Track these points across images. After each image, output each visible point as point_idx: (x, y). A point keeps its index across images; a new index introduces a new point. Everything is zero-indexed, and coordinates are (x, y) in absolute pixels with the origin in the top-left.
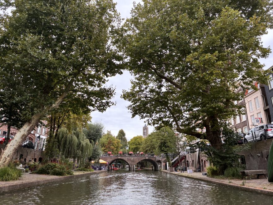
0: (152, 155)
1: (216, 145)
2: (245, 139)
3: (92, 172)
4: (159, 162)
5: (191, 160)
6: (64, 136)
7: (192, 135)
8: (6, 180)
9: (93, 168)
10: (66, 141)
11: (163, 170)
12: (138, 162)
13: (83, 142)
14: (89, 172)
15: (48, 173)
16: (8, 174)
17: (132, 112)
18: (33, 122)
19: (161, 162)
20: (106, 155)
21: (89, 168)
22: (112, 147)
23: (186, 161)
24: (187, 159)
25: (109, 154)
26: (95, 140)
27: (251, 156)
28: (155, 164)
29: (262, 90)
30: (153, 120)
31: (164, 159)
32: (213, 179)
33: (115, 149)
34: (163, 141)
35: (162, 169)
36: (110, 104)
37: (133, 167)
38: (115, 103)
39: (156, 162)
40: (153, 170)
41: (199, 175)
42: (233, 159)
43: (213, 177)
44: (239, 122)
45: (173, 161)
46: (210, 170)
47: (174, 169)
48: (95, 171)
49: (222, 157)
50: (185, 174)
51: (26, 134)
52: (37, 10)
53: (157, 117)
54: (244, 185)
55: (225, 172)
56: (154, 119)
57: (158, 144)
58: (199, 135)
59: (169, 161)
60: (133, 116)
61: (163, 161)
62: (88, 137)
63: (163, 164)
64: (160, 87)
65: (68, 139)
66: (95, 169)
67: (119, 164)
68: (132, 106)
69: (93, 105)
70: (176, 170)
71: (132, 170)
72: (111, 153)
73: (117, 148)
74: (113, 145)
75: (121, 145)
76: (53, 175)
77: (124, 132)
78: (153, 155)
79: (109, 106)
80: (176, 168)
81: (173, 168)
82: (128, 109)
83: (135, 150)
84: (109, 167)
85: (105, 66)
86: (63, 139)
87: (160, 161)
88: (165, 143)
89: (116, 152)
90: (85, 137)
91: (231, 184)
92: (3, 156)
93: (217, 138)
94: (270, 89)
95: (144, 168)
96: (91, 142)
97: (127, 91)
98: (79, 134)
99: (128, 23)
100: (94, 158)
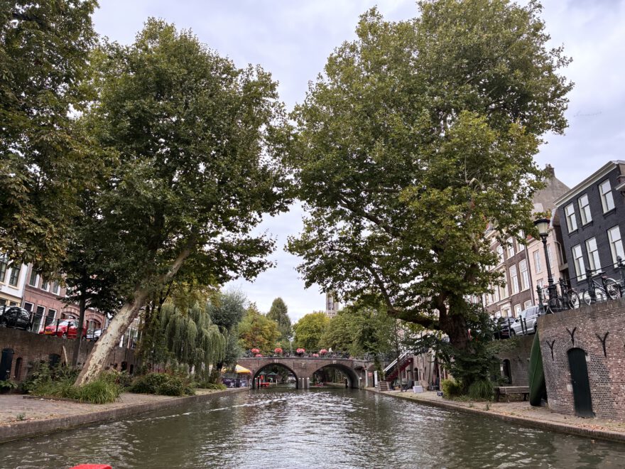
0: (344, 356)
1: (458, 340)
2: (512, 330)
3: (223, 391)
4: (361, 369)
5: (422, 368)
6: (171, 320)
7: (415, 321)
8: (101, 403)
9: (224, 383)
10: (173, 329)
11: (368, 387)
12: (315, 369)
13: (206, 331)
14: (219, 391)
15: (152, 392)
16: (104, 392)
17: (304, 279)
18: (136, 302)
19: (364, 371)
20: (248, 357)
21: (217, 383)
22: (260, 337)
23: (414, 368)
24: (416, 365)
25: (255, 354)
26: (228, 326)
27: (520, 360)
28: (352, 375)
29: (556, 232)
30: (344, 293)
31: (370, 364)
32: (450, 402)
33: (266, 342)
34: (366, 327)
35: (367, 385)
36: (265, 266)
37: (306, 380)
38: (274, 264)
39: (354, 371)
40: (347, 387)
41: (432, 396)
42: (485, 366)
43: (451, 398)
44: (518, 292)
45: (387, 369)
46: (447, 385)
47: (388, 386)
48: (228, 389)
49: (467, 362)
50: (407, 394)
51: (126, 323)
52: (143, 111)
53: (352, 287)
54: (488, 409)
55: (471, 390)
56: (346, 290)
57: (357, 334)
58: (427, 323)
59: (379, 369)
60: (308, 285)
61: (368, 368)
62: (215, 321)
63: (368, 374)
64: (359, 229)
65: (178, 325)
66: (228, 384)
67: (274, 374)
68: (306, 266)
69: (235, 270)
70: (392, 388)
71: (303, 387)
72: (258, 351)
73: (270, 339)
74: (261, 334)
75: (279, 334)
76: (162, 394)
77: (283, 304)
78: (347, 356)
79: (264, 269)
80: (392, 383)
81: (387, 383)
82: (299, 271)
83: (311, 344)
84: (254, 380)
85: (259, 205)
86: (168, 325)
87: (362, 367)
88: (371, 331)
89: (269, 349)
90: (210, 321)
91: (472, 409)
92: (92, 363)
93: (460, 329)
94: (570, 231)
95: (328, 383)
96: (221, 331)
97: (296, 238)
98: (199, 315)
99: (298, 112)
100: (226, 362)
